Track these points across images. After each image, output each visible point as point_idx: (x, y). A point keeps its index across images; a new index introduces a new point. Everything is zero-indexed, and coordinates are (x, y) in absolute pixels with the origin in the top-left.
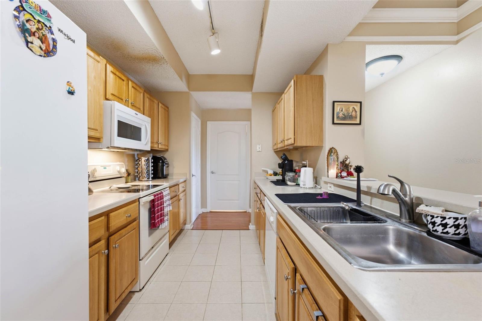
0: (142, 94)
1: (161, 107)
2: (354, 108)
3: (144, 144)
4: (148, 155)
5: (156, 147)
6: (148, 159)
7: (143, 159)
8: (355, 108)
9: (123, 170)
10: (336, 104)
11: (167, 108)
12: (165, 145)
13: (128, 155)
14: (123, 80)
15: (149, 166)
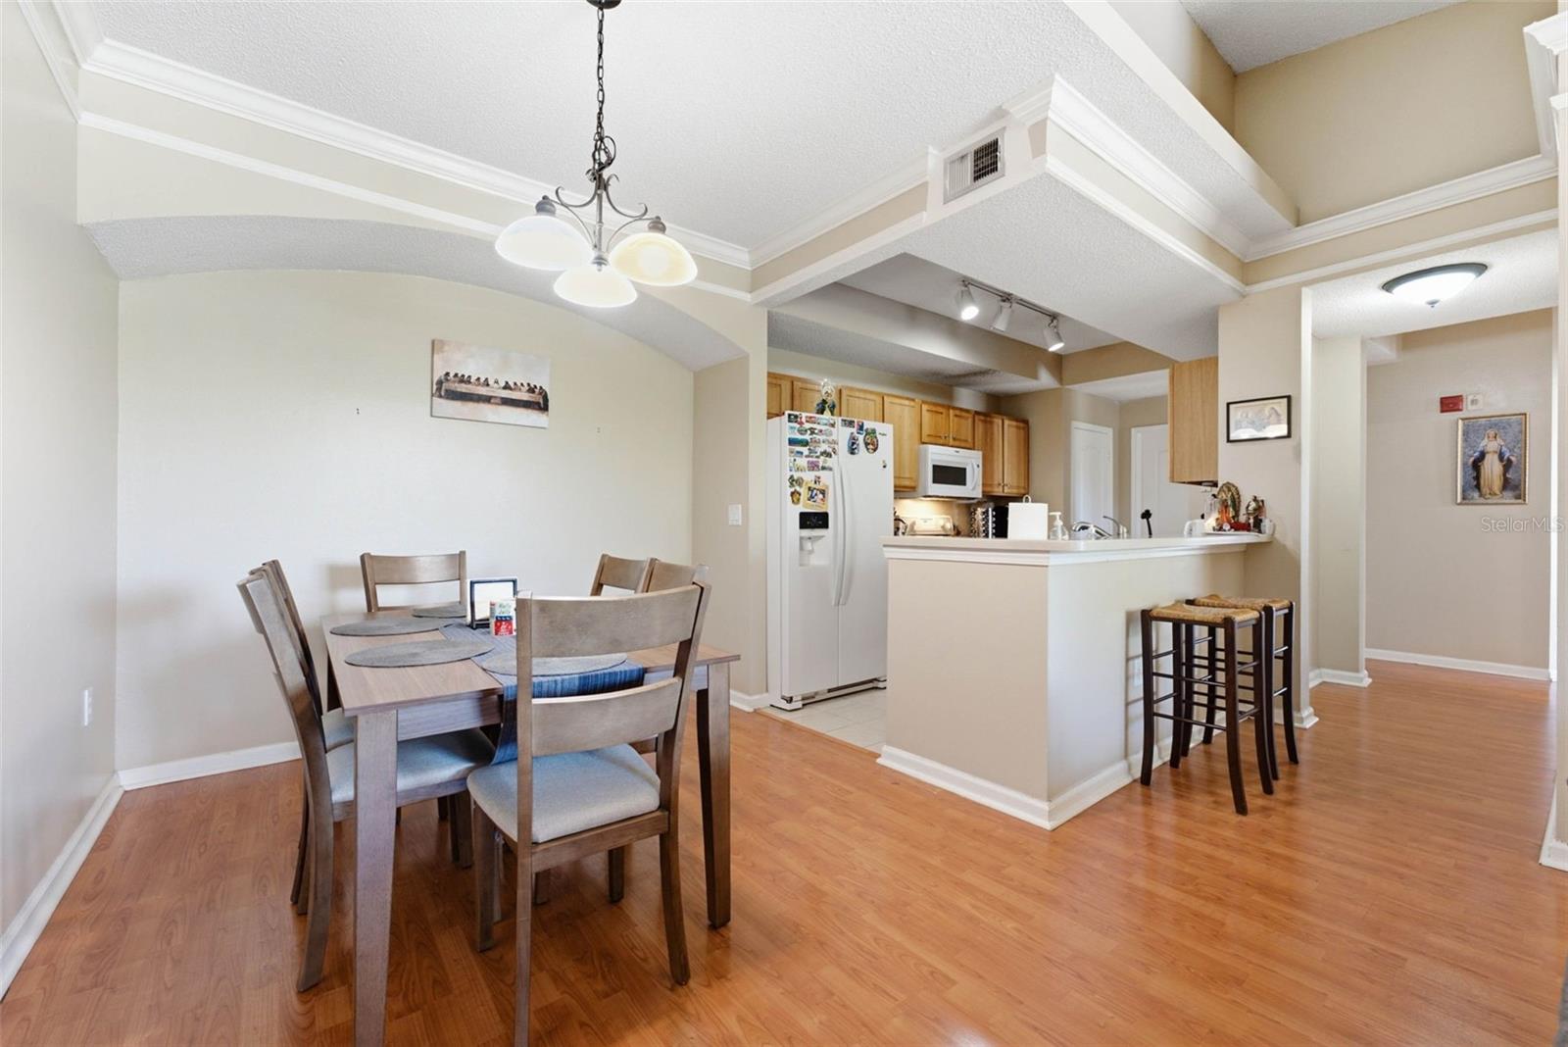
0: (970, 421)
1: (1009, 426)
2: (1273, 408)
3: (973, 488)
4: (986, 505)
5: (998, 491)
6: (987, 511)
7: (980, 510)
8: (1277, 407)
9: (949, 526)
10: (1231, 406)
11: (1024, 424)
12: (1018, 487)
13: (959, 505)
14: (942, 413)
15: (988, 521)
